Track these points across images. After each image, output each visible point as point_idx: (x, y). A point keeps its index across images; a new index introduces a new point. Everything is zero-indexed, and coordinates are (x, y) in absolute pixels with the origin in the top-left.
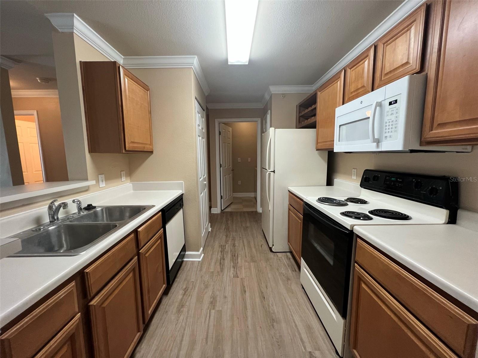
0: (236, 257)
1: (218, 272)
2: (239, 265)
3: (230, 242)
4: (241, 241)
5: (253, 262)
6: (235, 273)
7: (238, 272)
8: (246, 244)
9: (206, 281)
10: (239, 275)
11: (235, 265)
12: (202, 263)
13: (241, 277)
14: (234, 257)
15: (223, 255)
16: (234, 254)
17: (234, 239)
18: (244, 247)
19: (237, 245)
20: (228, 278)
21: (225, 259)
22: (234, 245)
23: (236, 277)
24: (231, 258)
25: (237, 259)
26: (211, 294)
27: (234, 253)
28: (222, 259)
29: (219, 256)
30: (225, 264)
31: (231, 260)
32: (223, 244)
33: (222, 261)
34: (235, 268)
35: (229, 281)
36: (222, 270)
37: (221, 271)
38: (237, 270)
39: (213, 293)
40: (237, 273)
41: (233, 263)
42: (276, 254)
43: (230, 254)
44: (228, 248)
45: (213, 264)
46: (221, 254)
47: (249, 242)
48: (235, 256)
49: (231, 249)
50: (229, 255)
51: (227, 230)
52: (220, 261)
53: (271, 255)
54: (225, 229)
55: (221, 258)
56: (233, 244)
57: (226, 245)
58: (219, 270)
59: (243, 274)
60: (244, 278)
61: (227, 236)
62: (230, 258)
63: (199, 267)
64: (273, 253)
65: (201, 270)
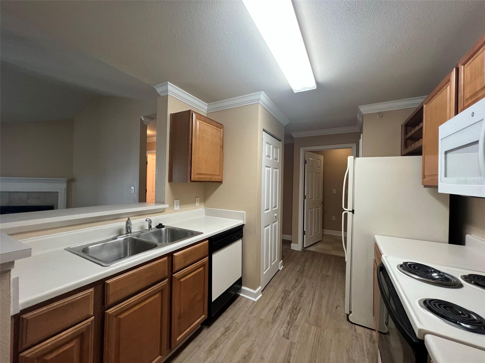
0: (297, 312)
1: (268, 322)
2: (296, 323)
3: (297, 290)
4: (312, 292)
5: (316, 325)
6: (287, 332)
7: (291, 332)
8: (316, 298)
9: (251, 328)
10: (290, 337)
11: (291, 321)
12: (256, 304)
13: (292, 341)
14: (295, 311)
15: (283, 303)
16: (296, 306)
17: (304, 287)
18: (313, 301)
19: (305, 295)
20: (276, 334)
21: (283, 309)
22: (301, 295)
23: (285, 338)
24: (290, 311)
25: (297, 313)
26: (248, 346)
27: (297, 304)
28: (280, 308)
29: (277, 303)
30: (280, 315)
31: (289, 312)
32: (289, 290)
33: (279, 309)
34: (290, 324)
35: (276, 339)
36: (274, 321)
37: (271, 322)
38: (292, 329)
39: (251, 346)
40: (288, 333)
41: (290, 317)
42: (355, 327)
43: (292, 304)
44: (292, 295)
45: (267, 309)
46: (281, 302)
47: (321, 297)
48: (296, 309)
49: (295, 298)
50: (290, 306)
51: (301, 273)
52: (277, 309)
53: (346, 326)
54: (298, 271)
55: (278, 306)
56: (300, 293)
57: (291, 292)
58: (271, 320)
59: (296, 337)
60: (295, 343)
61: (297, 281)
63: (251, 309)
64: (350, 324)
65: (251, 313)
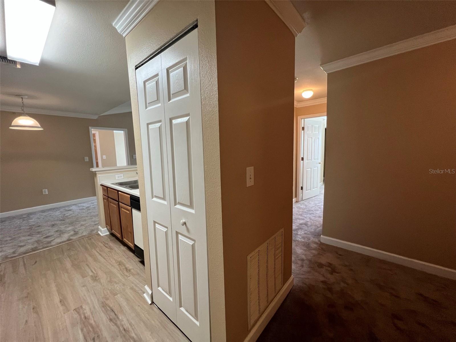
33: (112, 315)
36: (104, 305)
37: (105, 302)
45: (124, 304)
52: (115, 314)
55: (118, 318)
58: (108, 302)
60: (64, 313)
62: (101, 330)
65: (132, 288)
